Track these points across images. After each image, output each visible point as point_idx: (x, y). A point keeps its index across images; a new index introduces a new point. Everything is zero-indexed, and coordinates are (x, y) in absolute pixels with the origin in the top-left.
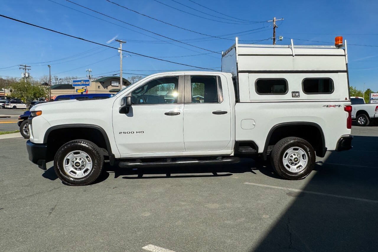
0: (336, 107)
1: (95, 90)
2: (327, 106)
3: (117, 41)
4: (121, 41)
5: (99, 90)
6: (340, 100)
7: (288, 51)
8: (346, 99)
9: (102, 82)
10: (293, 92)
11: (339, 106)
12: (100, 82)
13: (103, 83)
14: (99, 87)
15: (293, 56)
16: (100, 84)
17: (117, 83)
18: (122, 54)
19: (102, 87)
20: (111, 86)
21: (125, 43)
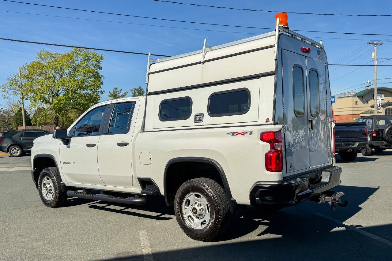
0: (246, 134)
1: (351, 107)
2: (233, 134)
3: (369, 44)
4: (375, 43)
5: (357, 106)
6: (257, 123)
7: (198, 57)
8: (268, 120)
9: (360, 96)
10: (197, 115)
11: (251, 133)
12: (358, 97)
13: (363, 97)
14: (356, 102)
15: (203, 64)
16: (357, 99)
17: (382, 95)
18: (377, 59)
19: (360, 103)
20: (373, 100)
21: (381, 44)
